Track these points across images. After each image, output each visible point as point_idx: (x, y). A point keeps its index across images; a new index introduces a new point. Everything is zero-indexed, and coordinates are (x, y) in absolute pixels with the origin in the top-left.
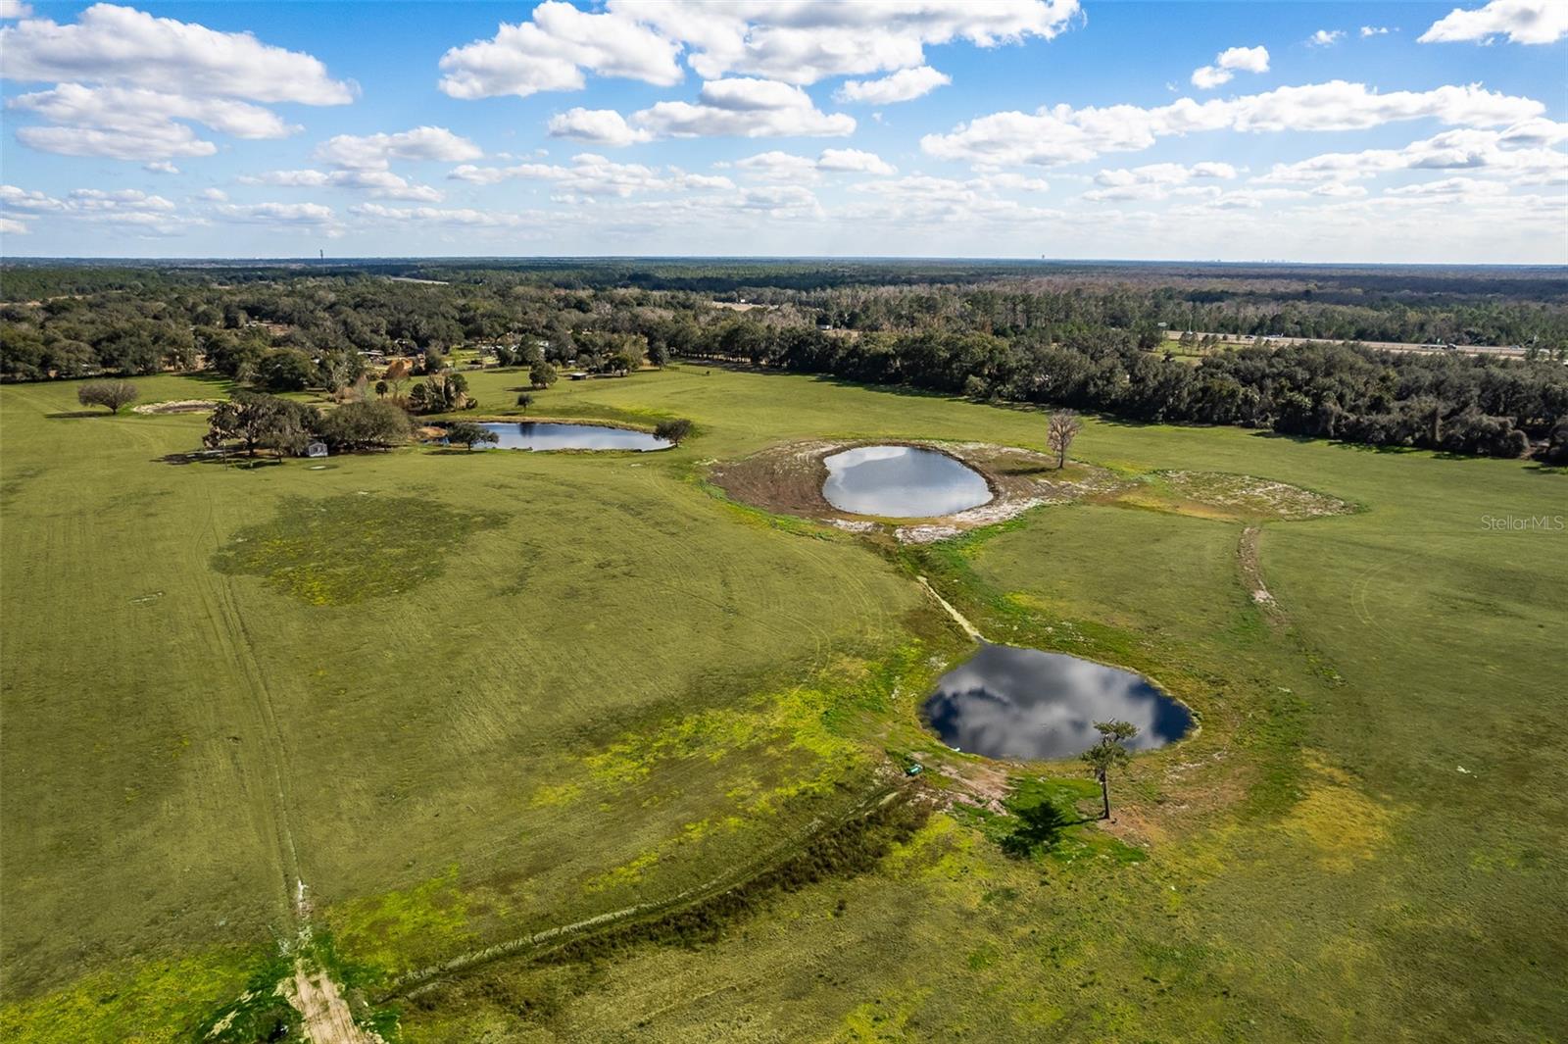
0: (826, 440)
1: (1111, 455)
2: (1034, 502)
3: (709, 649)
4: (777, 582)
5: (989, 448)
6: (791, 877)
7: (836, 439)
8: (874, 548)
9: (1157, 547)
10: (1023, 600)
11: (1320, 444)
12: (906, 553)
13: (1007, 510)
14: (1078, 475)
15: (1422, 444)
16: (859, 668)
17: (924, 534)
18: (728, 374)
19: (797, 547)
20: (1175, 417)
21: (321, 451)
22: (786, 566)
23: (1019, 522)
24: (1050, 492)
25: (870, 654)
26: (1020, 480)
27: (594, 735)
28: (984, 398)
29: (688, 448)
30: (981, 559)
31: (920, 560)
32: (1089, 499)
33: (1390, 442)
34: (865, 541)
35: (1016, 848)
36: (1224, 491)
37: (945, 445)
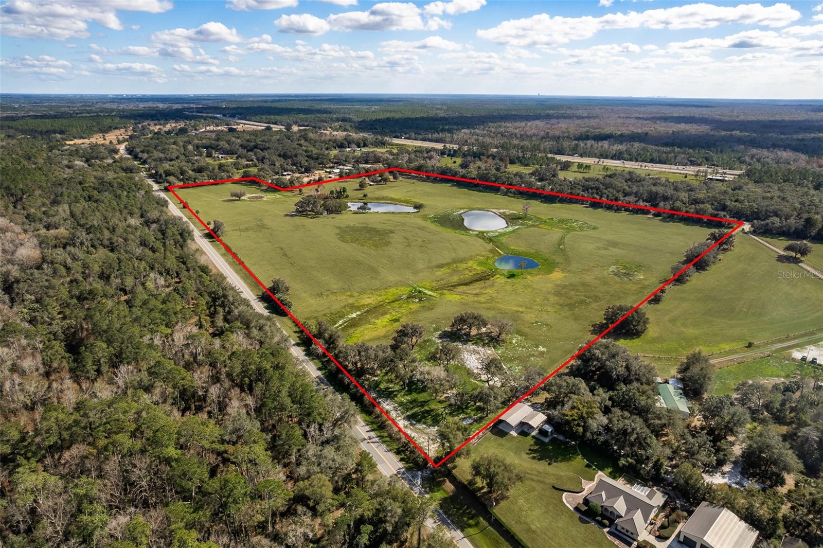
0: (461, 209)
1: (540, 214)
2: (517, 227)
3: (453, 255)
4: (461, 244)
5: (508, 212)
6: (477, 281)
7: (463, 208)
8: (480, 238)
9: (544, 237)
10: (512, 248)
11: (600, 210)
12: (487, 239)
13: (511, 229)
14: (530, 219)
15: (626, 210)
16: (482, 258)
17: (491, 234)
18: (420, 183)
19: (463, 237)
20: (562, 201)
21: (325, 213)
22: (462, 241)
23: (514, 231)
24: (522, 224)
25: (483, 256)
26: (515, 221)
27: (441, 266)
28: (506, 194)
29: (423, 211)
30: (504, 239)
31: (490, 240)
32: (532, 226)
33: (618, 210)
34: (477, 236)
35: (508, 278)
36: (565, 224)
37: (494, 210)
